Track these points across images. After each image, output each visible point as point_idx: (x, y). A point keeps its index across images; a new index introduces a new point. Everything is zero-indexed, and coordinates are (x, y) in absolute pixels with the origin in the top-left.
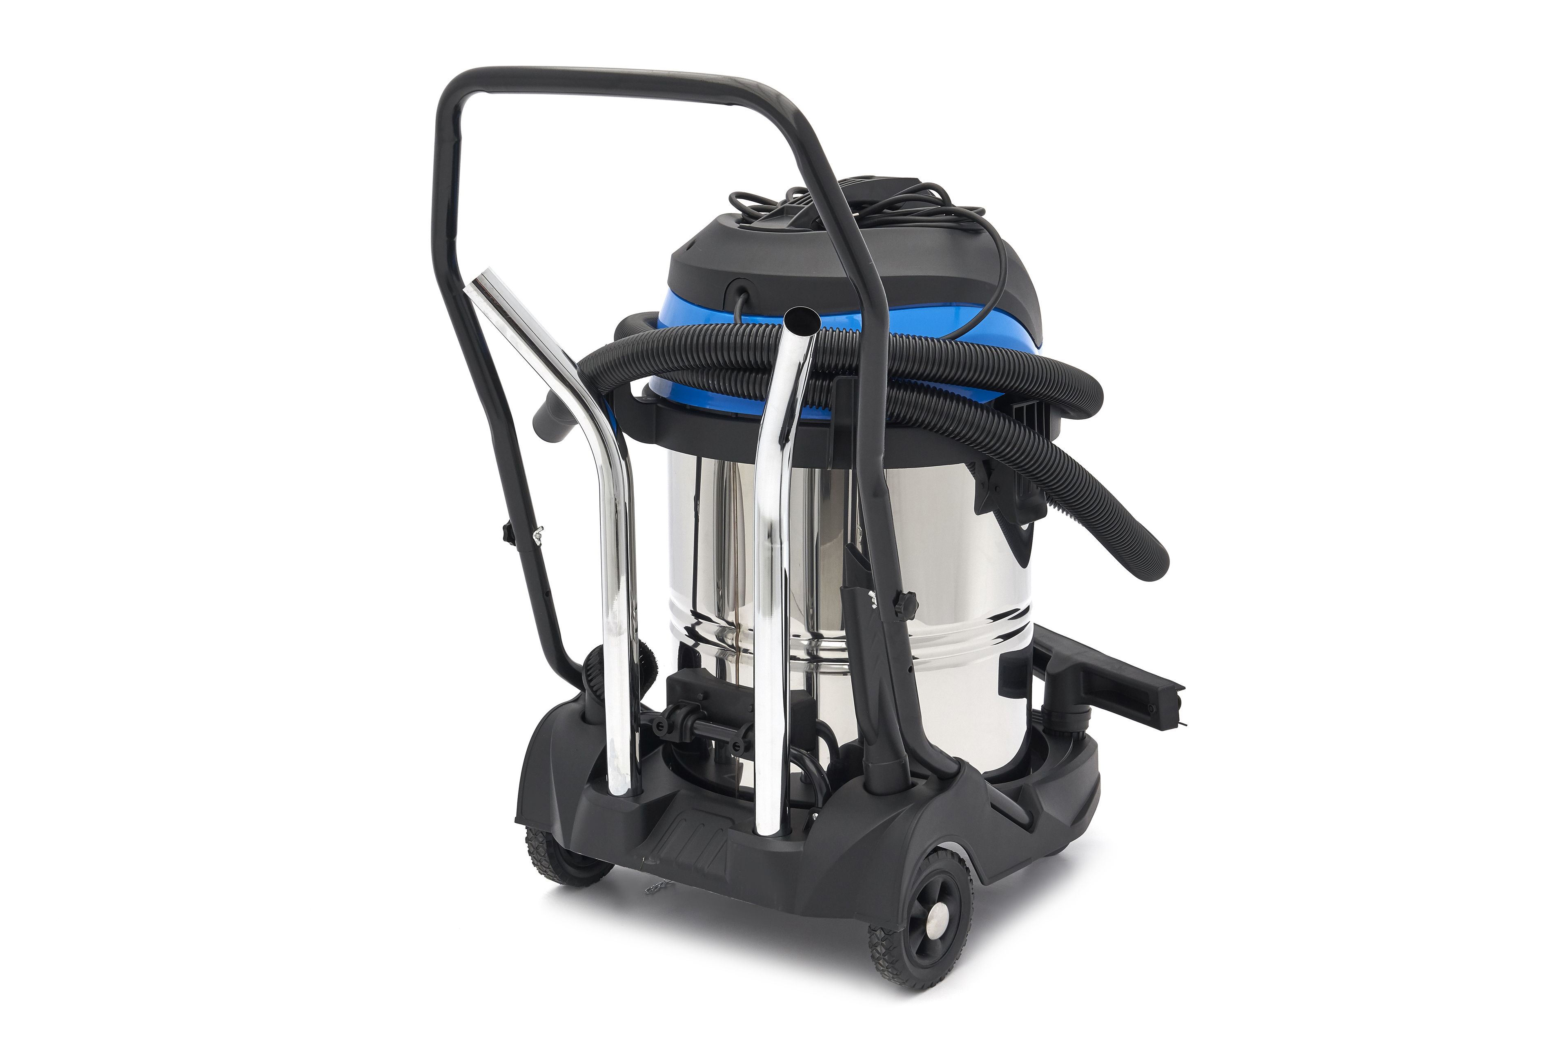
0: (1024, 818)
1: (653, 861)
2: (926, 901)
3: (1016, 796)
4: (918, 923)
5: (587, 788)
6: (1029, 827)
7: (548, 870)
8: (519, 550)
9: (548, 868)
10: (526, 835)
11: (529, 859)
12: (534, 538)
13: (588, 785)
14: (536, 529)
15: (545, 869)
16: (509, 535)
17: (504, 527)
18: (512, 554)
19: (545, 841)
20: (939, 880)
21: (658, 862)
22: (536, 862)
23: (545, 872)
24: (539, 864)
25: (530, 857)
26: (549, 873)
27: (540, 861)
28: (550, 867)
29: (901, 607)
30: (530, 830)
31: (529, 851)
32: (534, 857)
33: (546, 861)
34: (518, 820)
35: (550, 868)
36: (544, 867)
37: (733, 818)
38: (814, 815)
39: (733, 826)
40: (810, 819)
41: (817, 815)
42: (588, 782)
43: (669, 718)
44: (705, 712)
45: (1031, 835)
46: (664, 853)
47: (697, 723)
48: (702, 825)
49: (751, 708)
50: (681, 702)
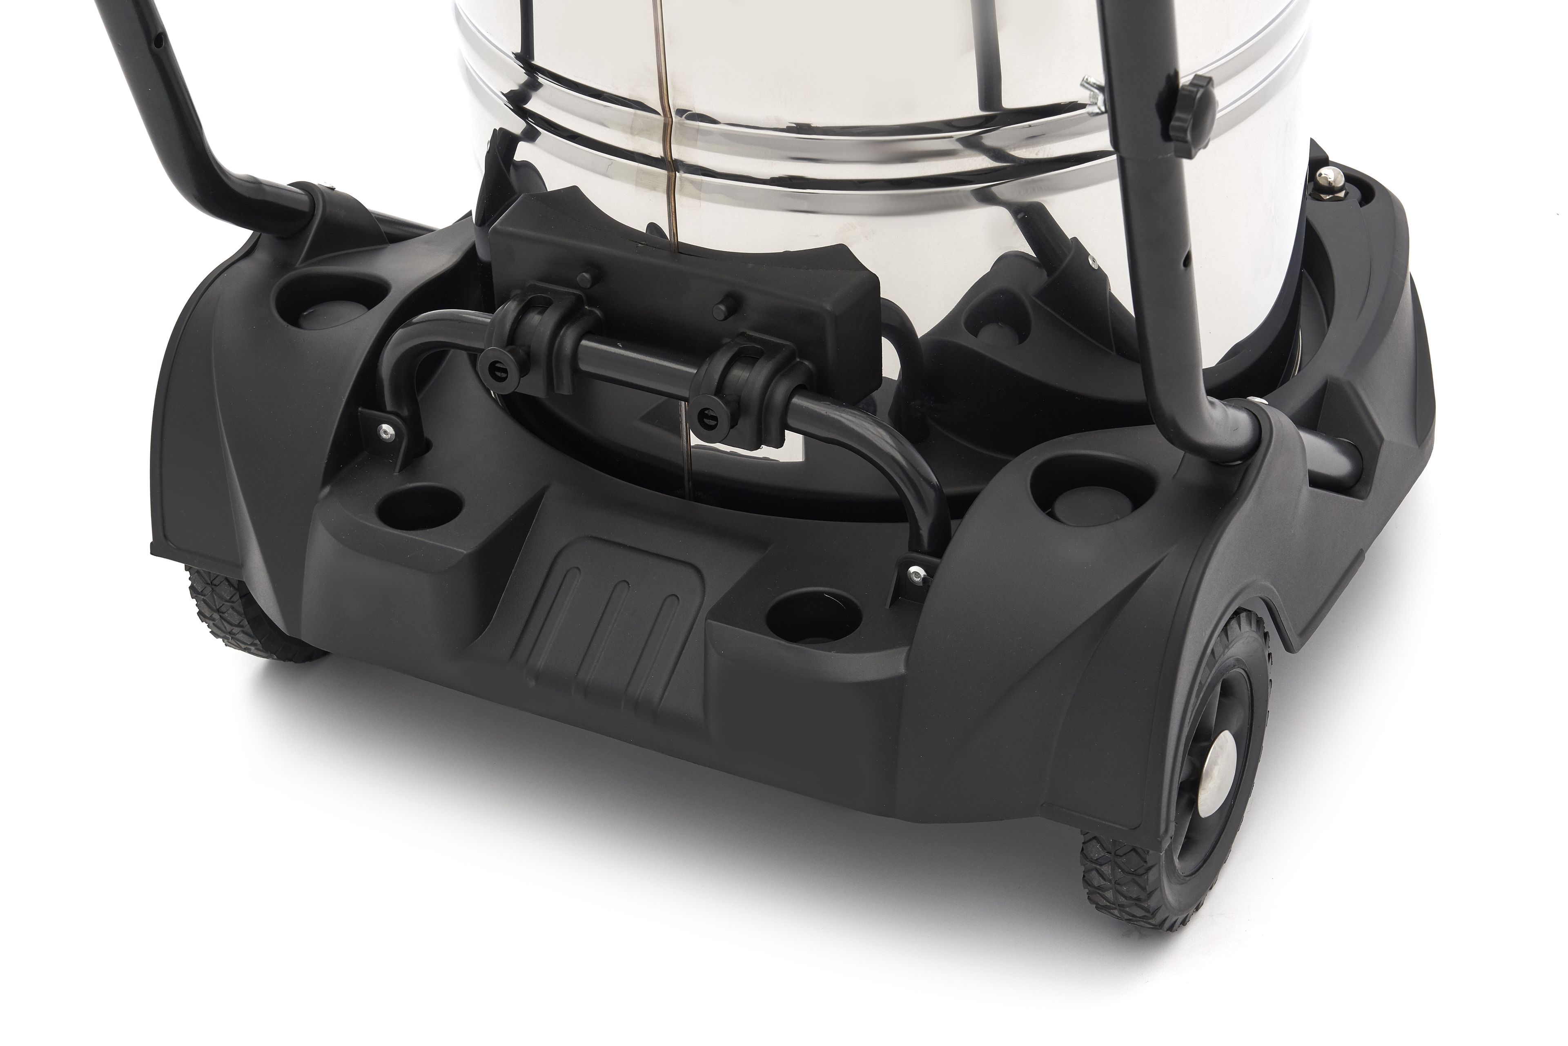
0: (1348, 471)
2: (1201, 747)
5: (327, 497)
6: (1354, 486)
7: (236, 630)
9: (239, 626)
10: (189, 583)
11: (192, 605)
13: (327, 490)
15: (229, 628)
20: (1218, 689)
22: (207, 613)
23: (230, 633)
24: (216, 616)
25: (194, 602)
26: (241, 636)
27: (218, 611)
28: (245, 622)
30: (198, 572)
32: (204, 601)
33: (236, 611)
34: (157, 549)
35: (242, 626)
36: (229, 623)
37: (701, 566)
38: (913, 569)
39: (704, 587)
40: (903, 578)
41: (922, 572)
42: (325, 483)
43: (512, 339)
44: (598, 312)
45: (1362, 498)
46: (541, 661)
47: (586, 347)
48: (625, 584)
49: (722, 307)
50: (534, 288)
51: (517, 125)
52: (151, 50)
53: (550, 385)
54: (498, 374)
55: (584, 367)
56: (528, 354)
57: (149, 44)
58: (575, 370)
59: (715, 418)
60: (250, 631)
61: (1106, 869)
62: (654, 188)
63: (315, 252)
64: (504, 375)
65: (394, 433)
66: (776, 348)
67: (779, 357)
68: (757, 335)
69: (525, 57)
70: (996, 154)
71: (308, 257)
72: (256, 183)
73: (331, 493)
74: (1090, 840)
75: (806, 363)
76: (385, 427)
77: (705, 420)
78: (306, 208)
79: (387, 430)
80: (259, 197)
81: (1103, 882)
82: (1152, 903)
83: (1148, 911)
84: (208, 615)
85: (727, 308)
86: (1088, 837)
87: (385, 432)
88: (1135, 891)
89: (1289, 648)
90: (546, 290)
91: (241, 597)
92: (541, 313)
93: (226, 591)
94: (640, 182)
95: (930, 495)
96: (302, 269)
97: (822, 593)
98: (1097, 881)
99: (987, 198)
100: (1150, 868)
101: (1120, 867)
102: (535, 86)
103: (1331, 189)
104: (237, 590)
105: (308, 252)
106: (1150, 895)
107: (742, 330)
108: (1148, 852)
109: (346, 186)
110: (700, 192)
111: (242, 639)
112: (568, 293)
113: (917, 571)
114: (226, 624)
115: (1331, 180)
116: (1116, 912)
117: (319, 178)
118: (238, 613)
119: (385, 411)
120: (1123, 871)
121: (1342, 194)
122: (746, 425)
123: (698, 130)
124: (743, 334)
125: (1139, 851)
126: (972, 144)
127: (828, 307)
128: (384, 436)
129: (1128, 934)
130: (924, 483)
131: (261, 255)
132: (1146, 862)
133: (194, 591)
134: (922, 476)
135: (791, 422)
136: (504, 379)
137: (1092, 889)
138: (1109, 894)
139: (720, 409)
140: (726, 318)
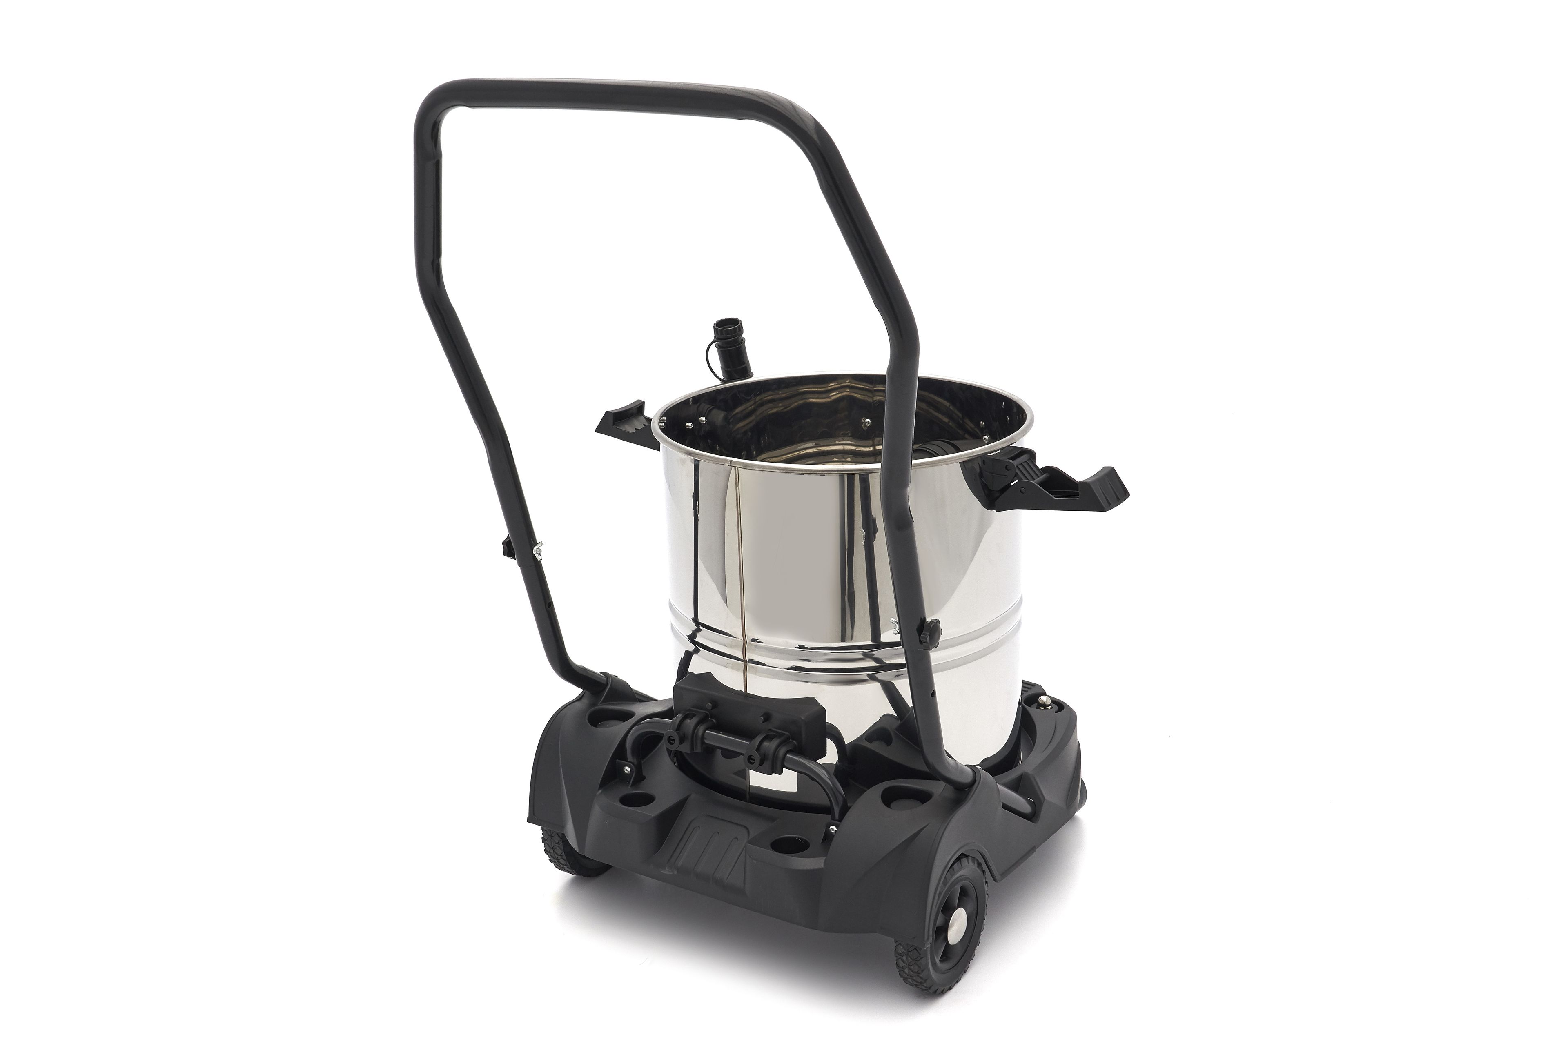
0: (1026, 808)
1: (670, 871)
2: (948, 910)
3: (1017, 786)
4: (942, 930)
6: (1032, 817)
8: (520, 564)
9: (566, 865)
10: (542, 836)
11: (546, 857)
12: (534, 553)
13: (600, 791)
14: (536, 544)
15: (556, 856)
16: (509, 550)
17: (504, 543)
18: (512, 567)
19: (561, 841)
20: (958, 888)
21: (676, 873)
22: (552, 859)
24: (552, 851)
28: (568, 864)
29: (926, 635)
30: (546, 831)
31: (545, 850)
33: (560, 848)
34: (530, 820)
35: (562, 856)
37: (747, 826)
38: (831, 827)
39: (749, 836)
40: (828, 831)
41: (835, 829)
42: (600, 788)
43: (679, 728)
44: (714, 721)
45: (1034, 823)
46: (680, 863)
47: (707, 733)
48: (717, 833)
49: (762, 718)
50: (689, 710)
51: (691, 647)
52: (546, 608)
53: (692, 748)
54: (671, 741)
55: (706, 741)
56: (684, 734)
57: (546, 606)
58: (703, 743)
59: (754, 760)
60: (565, 858)
61: (905, 958)
62: (738, 670)
63: (606, 701)
64: (673, 742)
65: (630, 770)
66: (783, 735)
67: (782, 738)
68: (775, 730)
69: (695, 619)
70: (877, 660)
71: (603, 702)
72: (585, 669)
73: (601, 793)
74: (898, 945)
75: (794, 742)
76: (627, 768)
77: (751, 761)
78: (604, 682)
79: (627, 769)
80: (585, 674)
81: (904, 964)
82: (923, 975)
83: (922, 979)
84: (548, 851)
85: (764, 718)
86: (898, 943)
87: (627, 770)
88: (916, 968)
89: (995, 880)
90: (694, 711)
91: (562, 842)
92: (690, 720)
93: (557, 839)
94: (733, 667)
95: (841, 799)
96: (600, 706)
97: (795, 837)
98: (901, 964)
99: (873, 678)
100: (921, 958)
101: (910, 957)
102: (698, 630)
103: (1044, 705)
104: (561, 838)
105: (604, 699)
106: (923, 971)
107: (770, 728)
108: (921, 949)
109: (622, 676)
110: (756, 672)
111: (561, 862)
112: (703, 712)
113: (833, 828)
114: (555, 855)
115: (1045, 701)
116: (910, 980)
117: (612, 672)
118: (561, 850)
119: (627, 761)
120: (911, 958)
121: (1049, 707)
122: (767, 764)
123: (756, 646)
124: (770, 730)
125: (918, 949)
126: (867, 656)
127: (803, 718)
128: (626, 772)
129: (919, 997)
130: (839, 794)
131: (585, 701)
132: (920, 954)
133: (544, 840)
134: (838, 791)
135: (786, 764)
136: (673, 744)
137: (900, 969)
138: (906, 971)
139: (757, 756)
140: (763, 722)
